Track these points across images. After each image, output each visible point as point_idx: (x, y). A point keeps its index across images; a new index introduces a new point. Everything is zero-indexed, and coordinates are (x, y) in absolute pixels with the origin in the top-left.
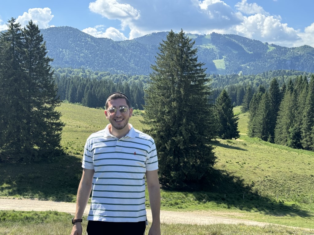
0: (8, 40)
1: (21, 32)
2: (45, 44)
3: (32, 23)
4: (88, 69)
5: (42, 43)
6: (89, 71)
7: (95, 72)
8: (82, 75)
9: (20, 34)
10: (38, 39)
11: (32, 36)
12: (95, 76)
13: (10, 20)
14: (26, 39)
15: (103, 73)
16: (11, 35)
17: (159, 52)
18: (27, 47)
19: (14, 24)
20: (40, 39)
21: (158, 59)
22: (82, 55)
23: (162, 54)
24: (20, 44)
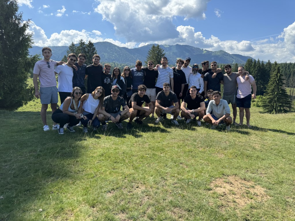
0: (79, 50)
1: (85, 46)
2: (96, 51)
3: (90, 41)
4: (116, 63)
5: (95, 51)
6: (117, 64)
7: (120, 64)
8: (114, 66)
9: (85, 47)
10: (93, 49)
11: (90, 48)
12: (120, 66)
13: (80, 40)
14: (88, 49)
15: (124, 65)
16: (81, 48)
17: (148, 55)
18: (88, 53)
19: (82, 42)
20: (94, 49)
21: (148, 58)
22: (113, 56)
23: (149, 56)
24: (85, 52)
